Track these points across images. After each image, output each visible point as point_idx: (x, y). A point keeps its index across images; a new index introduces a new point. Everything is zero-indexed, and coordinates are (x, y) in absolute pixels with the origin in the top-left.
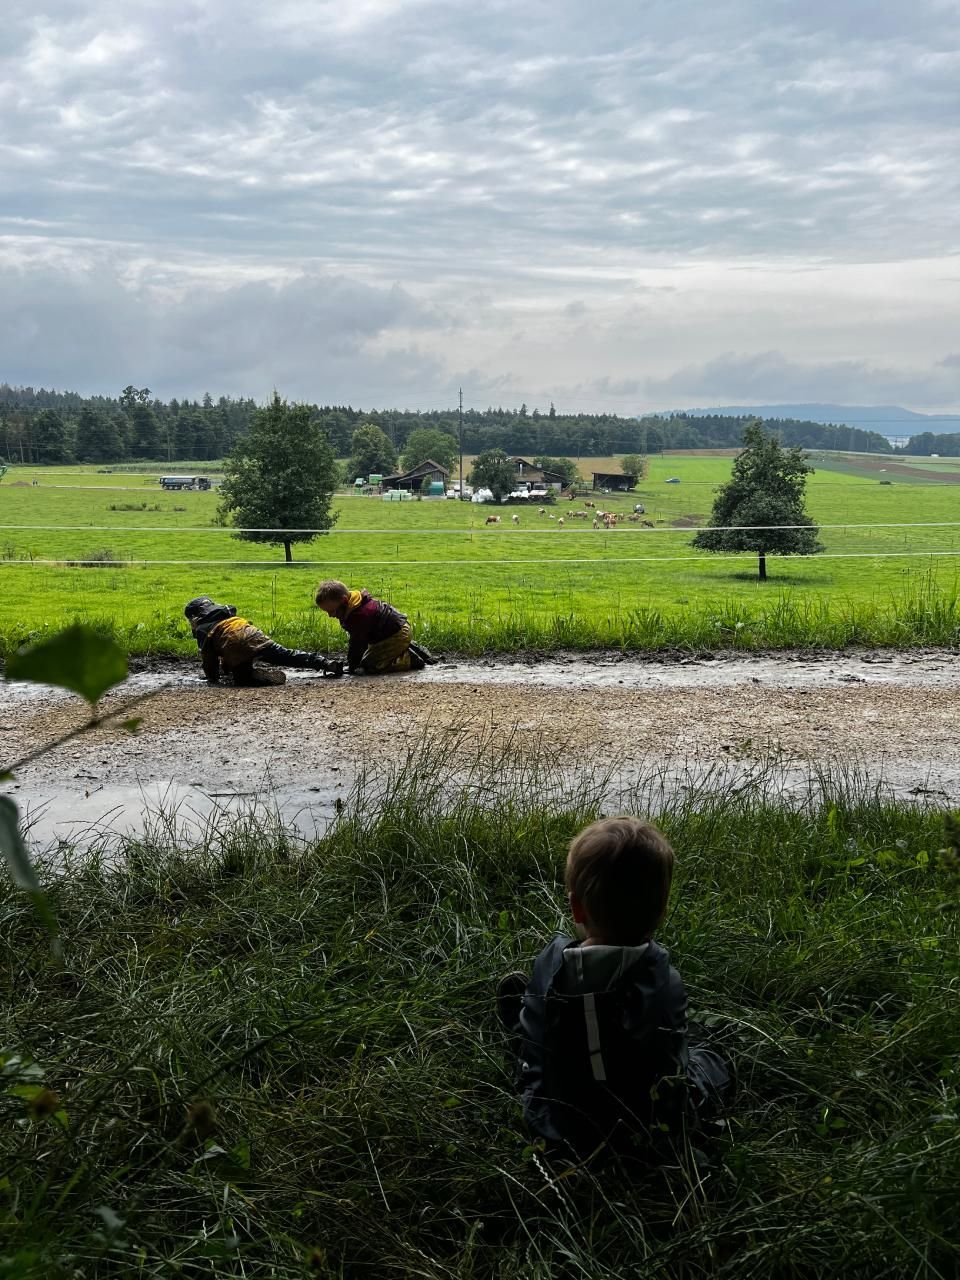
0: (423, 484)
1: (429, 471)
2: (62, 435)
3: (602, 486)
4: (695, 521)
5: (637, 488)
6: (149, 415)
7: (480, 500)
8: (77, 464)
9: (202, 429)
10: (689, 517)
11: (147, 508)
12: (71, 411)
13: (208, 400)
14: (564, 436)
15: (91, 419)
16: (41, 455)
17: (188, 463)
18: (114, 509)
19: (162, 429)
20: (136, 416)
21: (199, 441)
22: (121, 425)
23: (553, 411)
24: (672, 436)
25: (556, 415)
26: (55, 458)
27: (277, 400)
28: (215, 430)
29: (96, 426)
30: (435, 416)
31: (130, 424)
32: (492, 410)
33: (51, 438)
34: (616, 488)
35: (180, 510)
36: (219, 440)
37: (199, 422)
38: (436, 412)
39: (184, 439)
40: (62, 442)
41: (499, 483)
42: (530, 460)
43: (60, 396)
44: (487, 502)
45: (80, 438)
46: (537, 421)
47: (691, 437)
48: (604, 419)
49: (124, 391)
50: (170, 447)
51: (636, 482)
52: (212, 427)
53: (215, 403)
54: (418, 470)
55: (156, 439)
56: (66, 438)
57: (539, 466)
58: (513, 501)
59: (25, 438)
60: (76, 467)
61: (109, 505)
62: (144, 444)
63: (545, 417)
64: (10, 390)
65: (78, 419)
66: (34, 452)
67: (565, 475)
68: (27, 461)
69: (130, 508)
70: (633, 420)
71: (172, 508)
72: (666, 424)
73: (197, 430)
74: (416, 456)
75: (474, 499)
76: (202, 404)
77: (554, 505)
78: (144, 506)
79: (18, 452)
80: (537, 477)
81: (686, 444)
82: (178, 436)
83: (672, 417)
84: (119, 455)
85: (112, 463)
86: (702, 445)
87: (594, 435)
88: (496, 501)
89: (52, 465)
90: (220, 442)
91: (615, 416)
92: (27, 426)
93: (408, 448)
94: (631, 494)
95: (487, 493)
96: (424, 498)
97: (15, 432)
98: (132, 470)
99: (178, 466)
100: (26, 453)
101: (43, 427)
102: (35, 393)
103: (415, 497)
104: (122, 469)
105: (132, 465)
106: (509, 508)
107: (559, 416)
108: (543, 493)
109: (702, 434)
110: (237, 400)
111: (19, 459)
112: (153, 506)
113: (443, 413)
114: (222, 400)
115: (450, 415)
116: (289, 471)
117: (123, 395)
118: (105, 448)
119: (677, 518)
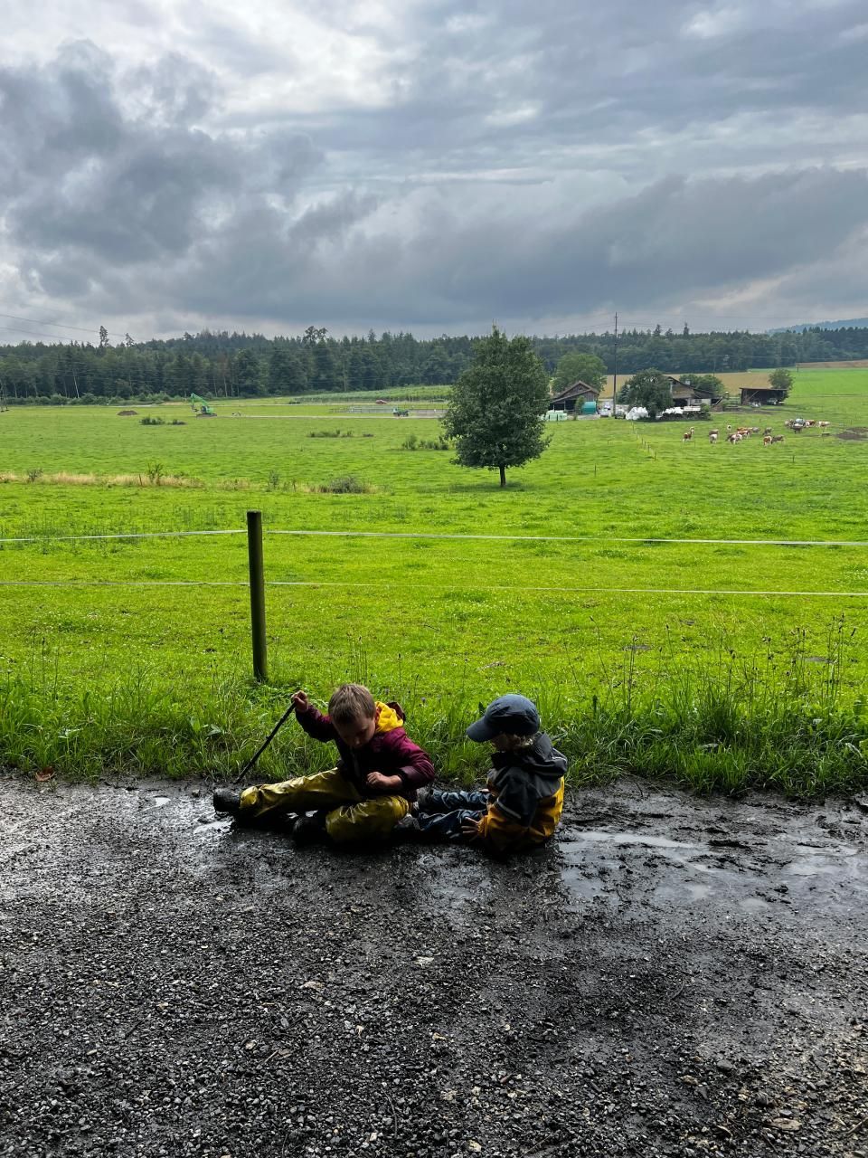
0: (577, 405)
1: (581, 391)
2: (258, 371)
3: (751, 401)
4: (861, 434)
5: (786, 401)
6: (326, 352)
7: (635, 418)
8: (269, 397)
9: (371, 363)
10: (853, 429)
11: (341, 435)
12: (263, 351)
13: (372, 337)
14: (699, 353)
15: (280, 357)
16: (241, 390)
17: (362, 392)
18: (313, 436)
19: (337, 363)
20: (316, 353)
21: (369, 373)
22: (304, 361)
23: (686, 330)
24: (806, 349)
25: (690, 333)
26: (251, 392)
27: (496, 333)
28: (382, 362)
29: (284, 363)
30: (572, 340)
31: (312, 359)
32: (627, 333)
33: (248, 375)
34: (765, 403)
35: (369, 436)
36: (384, 371)
37: (368, 356)
38: (573, 336)
39: (356, 371)
40: (257, 378)
41: (654, 401)
42: (677, 377)
43: (249, 338)
44: (642, 419)
45: (271, 374)
46: (671, 340)
47: (825, 349)
48: (736, 336)
49: (306, 332)
50: (345, 379)
51: (786, 396)
52: (379, 360)
53: (378, 338)
54: (571, 391)
55: (333, 373)
56: (261, 374)
57: (688, 383)
58: (667, 418)
59: (229, 376)
60: (269, 399)
61: (308, 433)
62: (323, 377)
63: (680, 336)
64: (210, 335)
65: (270, 357)
66: (235, 387)
67: (711, 390)
68: (230, 395)
69: (326, 435)
70: (766, 335)
71: (361, 435)
72: (798, 338)
73: (367, 363)
74: (565, 379)
75: (628, 416)
76: (367, 340)
77: (709, 420)
78: (338, 432)
79: (223, 388)
80: (686, 394)
81: (818, 357)
82: (351, 369)
83: (805, 331)
84: (303, 388)
85: (299, 395)
86: (836, 357)
87: (728, 351)
88: (651, 418)
89: (250, 398)
90: (386, 373)
91: (747, 333)
92: (230, 365)
93: (558, 372)
94: (781, 407)
95: (642, 411)
96: (579, 417)
97: (220, 370)
98: (317, 400)
99: (354, 396)
100: (229, 388)
101: (242, 366)
102: (230, 336)
103: (571, 417)
104: (308, 400)
105: (316, 396)
106: (665, 425)
107: (692, 335)
108: (697, 409)
109: (836, 346)
110: (398, 335)
111: (224, 394)
112: (346, 432)
113: (580, 337)
114: (386, 336)
115: (585, 338)
116: (509, 400)
117: (306, 335)
118: (292, 382)
119: (841, 431)
